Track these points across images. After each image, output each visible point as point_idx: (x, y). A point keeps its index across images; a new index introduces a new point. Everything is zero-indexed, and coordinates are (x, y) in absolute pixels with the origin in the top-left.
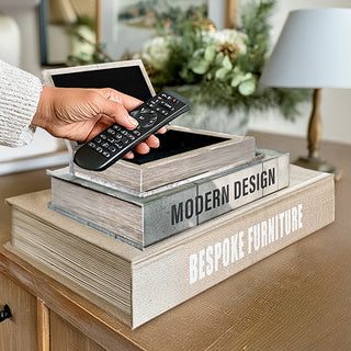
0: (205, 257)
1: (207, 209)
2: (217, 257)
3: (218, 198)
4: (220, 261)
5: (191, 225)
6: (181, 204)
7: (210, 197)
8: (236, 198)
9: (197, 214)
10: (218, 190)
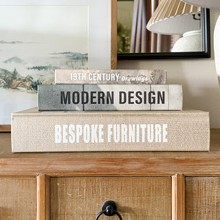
0: (67, 130)
1: (92, 102)
2: (79, 134)
3: (102, 98)
4: (81, 137)
5: (77, 108)
6: (69, 93)
7: (96, 95)
8: (121, 103)
9: (83, 103)
10: (103, 93)
